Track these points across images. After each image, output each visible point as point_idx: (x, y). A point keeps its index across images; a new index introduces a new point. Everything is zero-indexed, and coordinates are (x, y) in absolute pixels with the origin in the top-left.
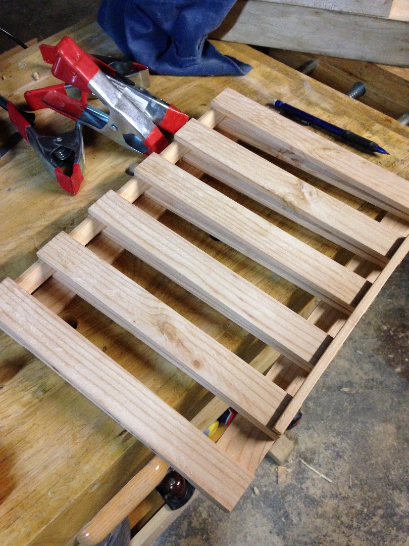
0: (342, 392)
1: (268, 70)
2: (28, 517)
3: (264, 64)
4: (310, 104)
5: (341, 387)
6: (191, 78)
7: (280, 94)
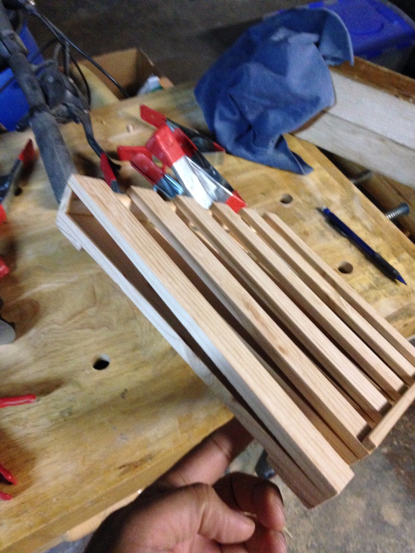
1: (328, 175)
2: (34, 513)
3: (325, 168)
4: (354, 218)
6: (259, 166)
7: (330, 201)
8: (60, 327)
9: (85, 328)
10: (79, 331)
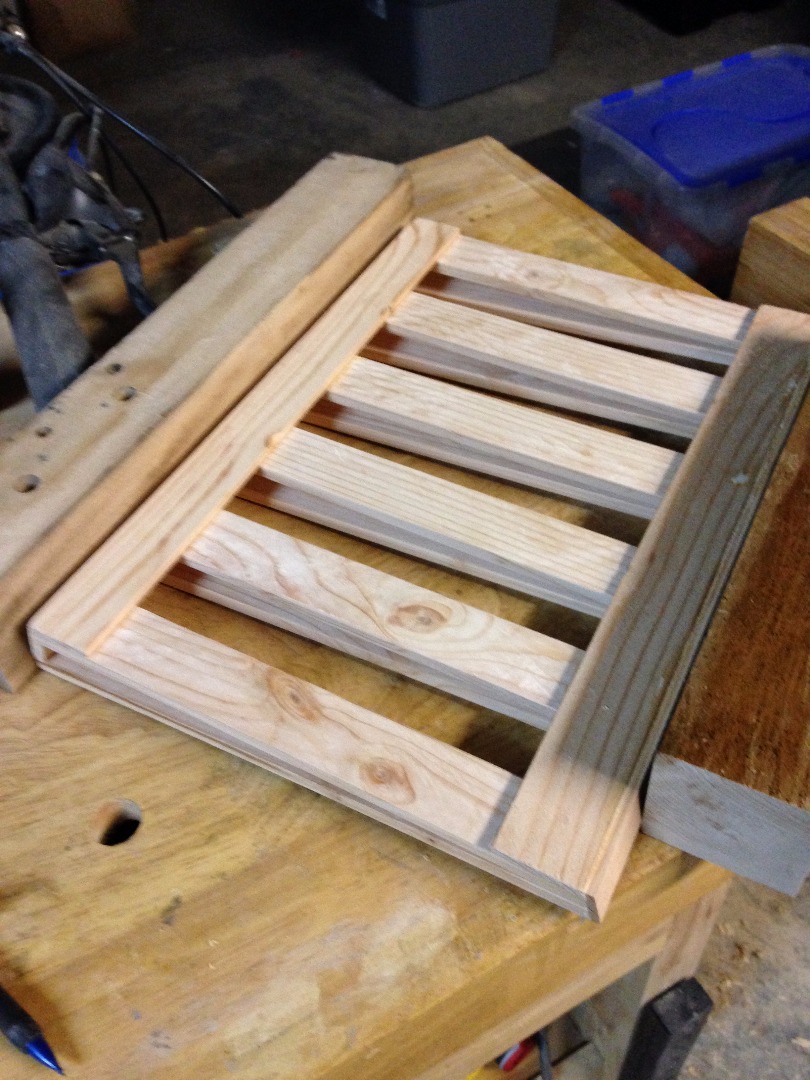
0: (795, 1047)
5: (795, 1035)
8: (21, 735)
9: (85, 734)
10: (69, 743)
